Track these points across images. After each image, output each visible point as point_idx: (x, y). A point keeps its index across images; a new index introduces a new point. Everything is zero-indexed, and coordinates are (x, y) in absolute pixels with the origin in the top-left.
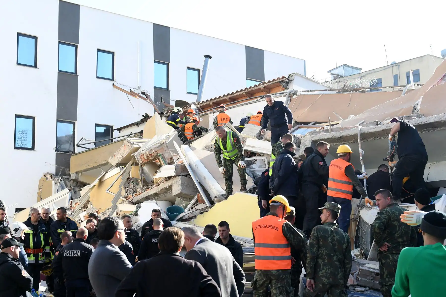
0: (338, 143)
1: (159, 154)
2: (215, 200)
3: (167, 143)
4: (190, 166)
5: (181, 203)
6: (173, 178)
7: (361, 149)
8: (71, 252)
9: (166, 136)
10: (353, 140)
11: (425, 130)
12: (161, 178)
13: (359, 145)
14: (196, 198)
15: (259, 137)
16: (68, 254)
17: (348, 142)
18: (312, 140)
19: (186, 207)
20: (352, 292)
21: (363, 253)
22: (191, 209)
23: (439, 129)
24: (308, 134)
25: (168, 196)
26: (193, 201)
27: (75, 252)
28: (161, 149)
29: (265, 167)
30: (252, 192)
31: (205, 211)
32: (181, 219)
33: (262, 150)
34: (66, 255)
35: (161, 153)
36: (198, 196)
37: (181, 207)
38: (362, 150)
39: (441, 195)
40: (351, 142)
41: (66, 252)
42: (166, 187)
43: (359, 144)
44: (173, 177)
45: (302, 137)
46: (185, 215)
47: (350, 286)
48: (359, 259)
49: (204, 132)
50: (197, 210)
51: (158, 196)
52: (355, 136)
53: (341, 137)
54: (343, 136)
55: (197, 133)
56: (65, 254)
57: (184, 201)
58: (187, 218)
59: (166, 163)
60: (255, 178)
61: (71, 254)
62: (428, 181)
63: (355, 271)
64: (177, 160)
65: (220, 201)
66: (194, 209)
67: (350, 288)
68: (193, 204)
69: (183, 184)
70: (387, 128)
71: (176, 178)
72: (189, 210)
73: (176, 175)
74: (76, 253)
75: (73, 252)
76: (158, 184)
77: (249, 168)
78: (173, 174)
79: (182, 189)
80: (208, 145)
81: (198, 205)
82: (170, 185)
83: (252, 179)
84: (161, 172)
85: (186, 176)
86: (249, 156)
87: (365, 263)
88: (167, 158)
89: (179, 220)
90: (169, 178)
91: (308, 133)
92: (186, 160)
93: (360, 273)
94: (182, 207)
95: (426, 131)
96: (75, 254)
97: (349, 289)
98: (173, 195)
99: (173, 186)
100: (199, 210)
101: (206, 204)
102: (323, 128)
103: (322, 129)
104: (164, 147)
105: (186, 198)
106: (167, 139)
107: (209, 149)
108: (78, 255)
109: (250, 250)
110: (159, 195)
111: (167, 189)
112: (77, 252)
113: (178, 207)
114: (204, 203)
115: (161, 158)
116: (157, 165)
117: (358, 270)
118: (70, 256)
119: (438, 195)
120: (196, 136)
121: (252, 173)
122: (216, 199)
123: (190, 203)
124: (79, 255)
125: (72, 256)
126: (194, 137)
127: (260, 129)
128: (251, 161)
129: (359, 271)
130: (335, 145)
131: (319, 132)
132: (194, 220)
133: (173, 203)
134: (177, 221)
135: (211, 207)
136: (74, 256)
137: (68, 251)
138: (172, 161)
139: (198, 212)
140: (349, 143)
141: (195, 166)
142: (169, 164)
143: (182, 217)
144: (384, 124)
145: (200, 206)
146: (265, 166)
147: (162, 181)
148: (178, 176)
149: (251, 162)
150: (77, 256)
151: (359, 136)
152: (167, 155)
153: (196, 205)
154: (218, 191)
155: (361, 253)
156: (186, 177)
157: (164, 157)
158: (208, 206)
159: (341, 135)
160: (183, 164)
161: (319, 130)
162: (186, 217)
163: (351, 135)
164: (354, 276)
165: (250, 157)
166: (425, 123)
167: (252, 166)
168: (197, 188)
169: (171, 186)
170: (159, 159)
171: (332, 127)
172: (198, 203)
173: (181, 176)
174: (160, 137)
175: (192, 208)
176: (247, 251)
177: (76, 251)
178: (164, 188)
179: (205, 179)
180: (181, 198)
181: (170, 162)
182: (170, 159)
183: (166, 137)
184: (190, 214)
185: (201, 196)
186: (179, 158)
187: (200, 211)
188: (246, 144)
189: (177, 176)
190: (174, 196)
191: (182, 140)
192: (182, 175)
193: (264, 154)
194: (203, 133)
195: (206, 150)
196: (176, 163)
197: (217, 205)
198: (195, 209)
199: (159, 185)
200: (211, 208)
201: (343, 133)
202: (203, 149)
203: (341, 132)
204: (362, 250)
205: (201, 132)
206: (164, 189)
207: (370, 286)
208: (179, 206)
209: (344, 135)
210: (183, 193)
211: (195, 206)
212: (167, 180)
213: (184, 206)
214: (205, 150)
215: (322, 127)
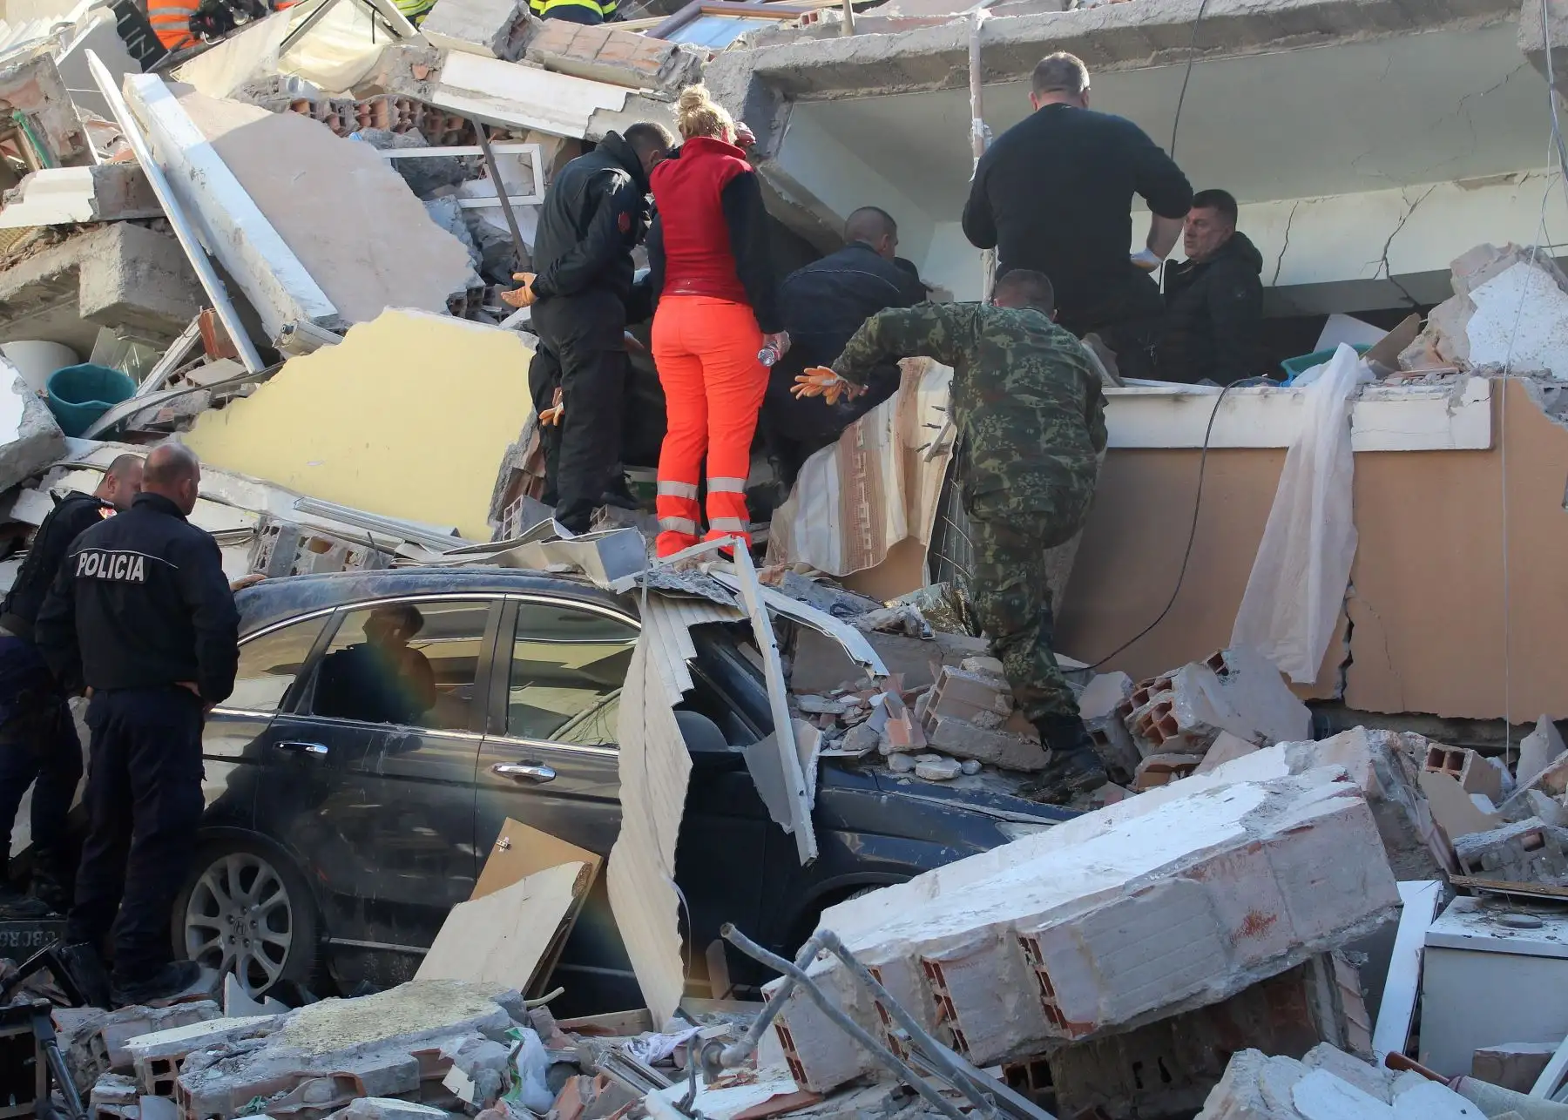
0: (876, 90)
1: (14, 115)
2: (284, 341)
3: (58, 62)
4: (168, 175)
5: (124, 354)
6: (82, 230)
7: (979, 120)
8: (104, 556)
9: (54, 23)
10: (946, 78)
11: (1282, 40)
12: (26, 230)
13: (972, 102)
14: (193, 330)
15: (504, 50)
16: (91, 567)
17: (921, 86)
18: (754, 71)
19: (143, 372)
20: (904, 782)
21: (967, 605)
22: (168, 385)
23: (1344, 39)
24: (739, 41)
25: (59, 319)
26: (180, 346)
27: (123, 558)
28: (26, 87)
29: (532, 193)
30: (464, 310)
31: (237, 393)
32: (118, 430)
33: (518, 112)
34: (83, 569)
35: (28, 110)
36: (203, 323)
37: (120, 371)
38: (986, 126)
39: (1330, 348)
40: (939, 84)
41: (84, 555)
42: (46, 273)
43: (973, 96)
44: (85, 225)
45: (710, 58)
46: (138, 412)
47: (892, 753)
48: (941, 630)
49: (242, 18)
50: (199, 387)
51: (9, 317)
52: (958, 56)
53: (889, 59)
54: (902, 56)
55: (210, 21)
56: (81, 565)
57: (134, 348)
58: (147, 426)
59: (53, 157)
60: (479, 246)
61: (106, 569)
62: (1277, 285)
63: (922, 687)
64: (109, 144)
65: (307, 349)
66: (182, 385)
67: (892, 761)
68: (177, 361)
69: (131, 263)
70: (1105, 26)
71: (98, 234)
72: (161, 388)
73: (97, 218)
74: (125, 562)
75: (114, 556)
76: (9, 260)
77: (452, 197)
78: (84, 213)
79: (130, 284)
80: (257, 77)
81: (201, 363)
82: (66, 264)
83: (465, 248)
84: (22, 200)
85: (148, 222)
86: (455, 139)
87: (969, 651)
88: (56, 136)
89: (107, 435)
90: (64, 231)
91: (741, 39)
92: (149, 144)
93: (941, 696)
94: (126, 372)
95: (1286, 44)
96: (124, 567)
97: (888, 769)
98: (83, 313)
99: (82, 268)
100: (207, 388)
101: (240, 362)
102: (815, 17)
103: (806, 20)
104: (40, 80)
105: (148, 331)
106: (58, 39)
107: (264, 99)
108: (136, 574)
109: (438, 583)
110: (16, 314)
111: (55, 282)
112: (132, 558)
113: (108, 371)
114: (234, 356)
115: (26, 133)
116: (9, 168)
117: (937, 681)
118: (101, 575)
119: (1321, 346)
120: (204, 36)
121: (469, 223)
122: (286, 340)
123: (163, 355)
124: (138, 573)
125: (109, 576)
126: (197, 38)
127: (513, 8)
128: (463, 164)
129: (941, 686)
130: (863, 95)
131: (795, 33)
132: (182, 434)
133: (81, 353)
134: (98, 438)
135: (266, 377)
136: (118, 576)
137: (94, 552)
138: (79, 149)
139: (200, 397)
140: (927, 89)
141: (192, 175)
142: (66, 163)
143: (123, 422)
144: (1094, 7)
145: (214, 372)
146: (528, 187)
147: (30, 246)
148: (110, 223)
149: (467, 167)
150: (127, 578)
151: (973, 58)
152: (53, 121)
153: (197, 365)
154: (299, 299)
155: (956, 606)
156: (147, 230)
157: (40, 129)
158: (250, 372)
159: (892, 52)
160: (132, 167)
161: (796, 26)
162: (145, 418)
163: (936, 53)
164: (916, 710)
165: (460, 143)
166: (1281, 7)
167: (468, 185)
168: (199, 283)
169: (75, 269)
170: (15, 137)
171: (854, 15)
172: (205, 357)
173: (124, 223)
174: (23, 33)
175: (174, 380)
176: (424, 586)
177: (128, 556)
178: (38, 278)
179: (241, 243)
180: (121, 329)
181: (68, 151)
182: (70, 139)
183: (53, 29)
184: (160, 407)
185: (219, 324)
186: (115, 140)
187: (210, 393)
188: (442, 80)
189: (104, 224)
190: (87, 317)
191: (134, 53)
192: (129, 221)
193: (526, 131)
194: (238, 22)
195: (248, 102)
196: (99, 161)
197: (294, 366)
198: (190, 382)
199: (14, 263)
200: (266, 382)
201: (901, 39)
202: (235, 97)
203: (891, 39)
204: (959, 592)
205: (231, 15)
206: (38, 284)
207: (985, 755)
208: (112, 367)
209: (903, 51)
210: (133, 306)
211: (187, 371)
212: (55, 240)
213: (133, 369)
214: (243, 100)
215: (808, 13)
